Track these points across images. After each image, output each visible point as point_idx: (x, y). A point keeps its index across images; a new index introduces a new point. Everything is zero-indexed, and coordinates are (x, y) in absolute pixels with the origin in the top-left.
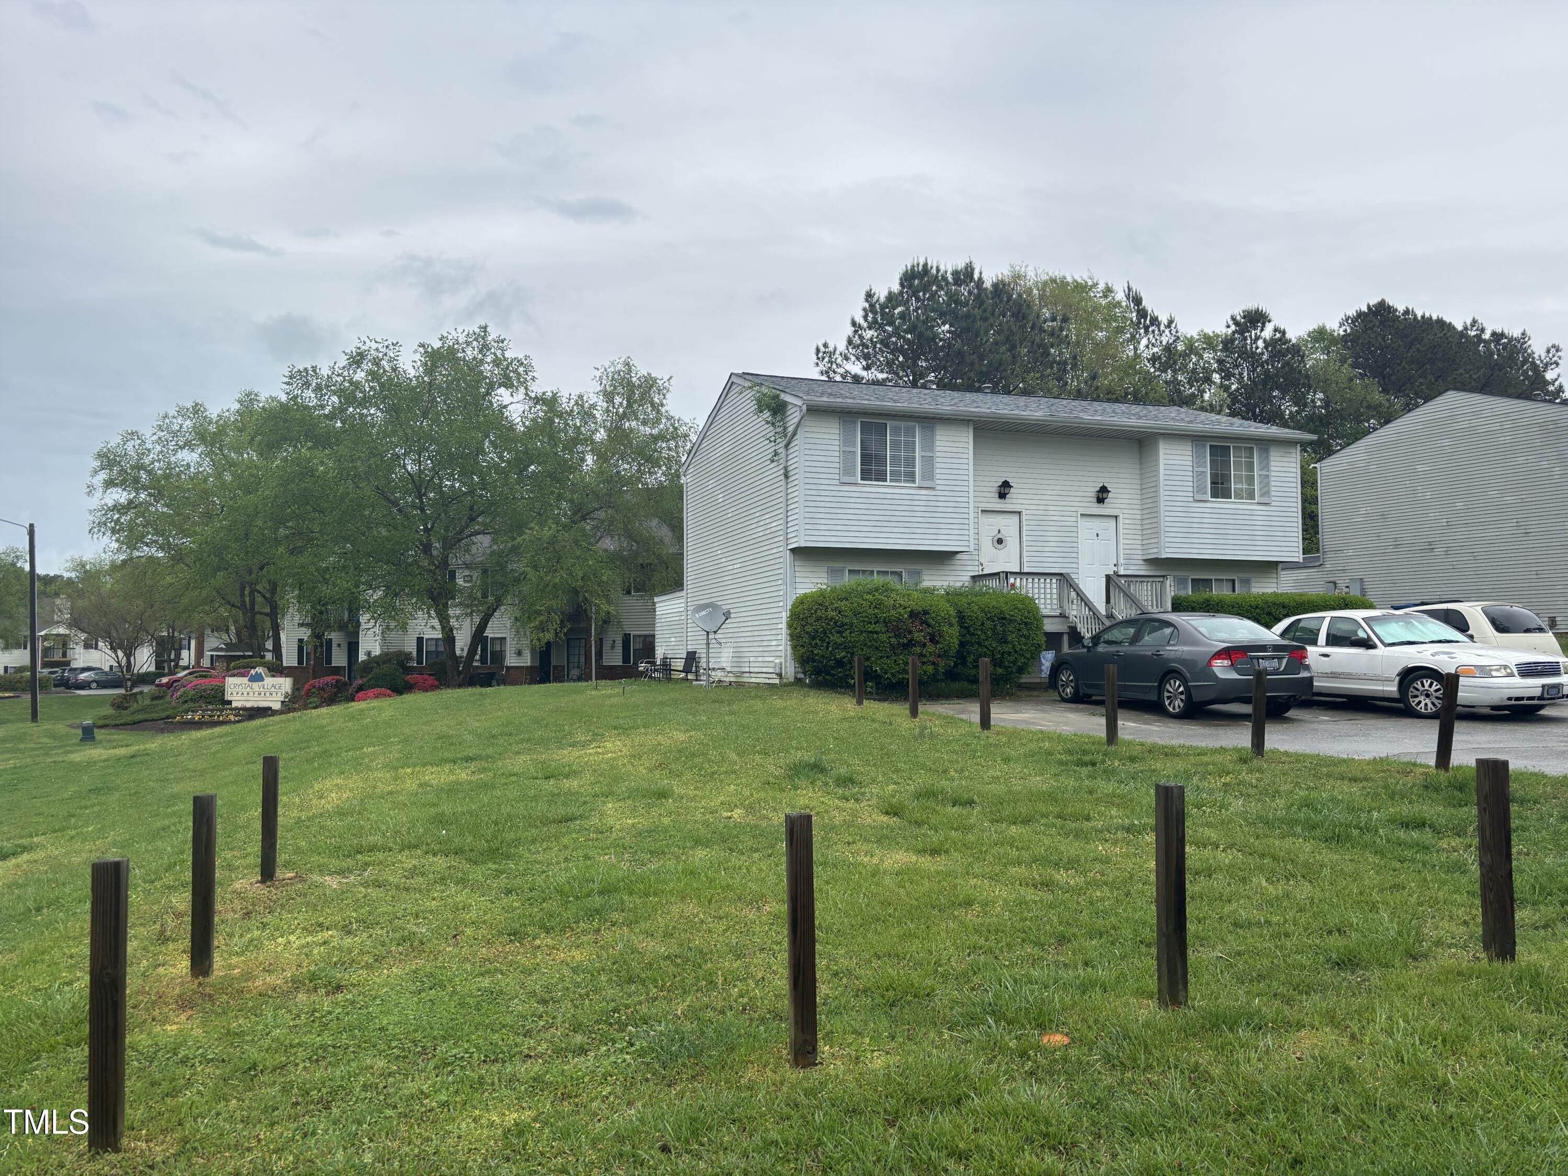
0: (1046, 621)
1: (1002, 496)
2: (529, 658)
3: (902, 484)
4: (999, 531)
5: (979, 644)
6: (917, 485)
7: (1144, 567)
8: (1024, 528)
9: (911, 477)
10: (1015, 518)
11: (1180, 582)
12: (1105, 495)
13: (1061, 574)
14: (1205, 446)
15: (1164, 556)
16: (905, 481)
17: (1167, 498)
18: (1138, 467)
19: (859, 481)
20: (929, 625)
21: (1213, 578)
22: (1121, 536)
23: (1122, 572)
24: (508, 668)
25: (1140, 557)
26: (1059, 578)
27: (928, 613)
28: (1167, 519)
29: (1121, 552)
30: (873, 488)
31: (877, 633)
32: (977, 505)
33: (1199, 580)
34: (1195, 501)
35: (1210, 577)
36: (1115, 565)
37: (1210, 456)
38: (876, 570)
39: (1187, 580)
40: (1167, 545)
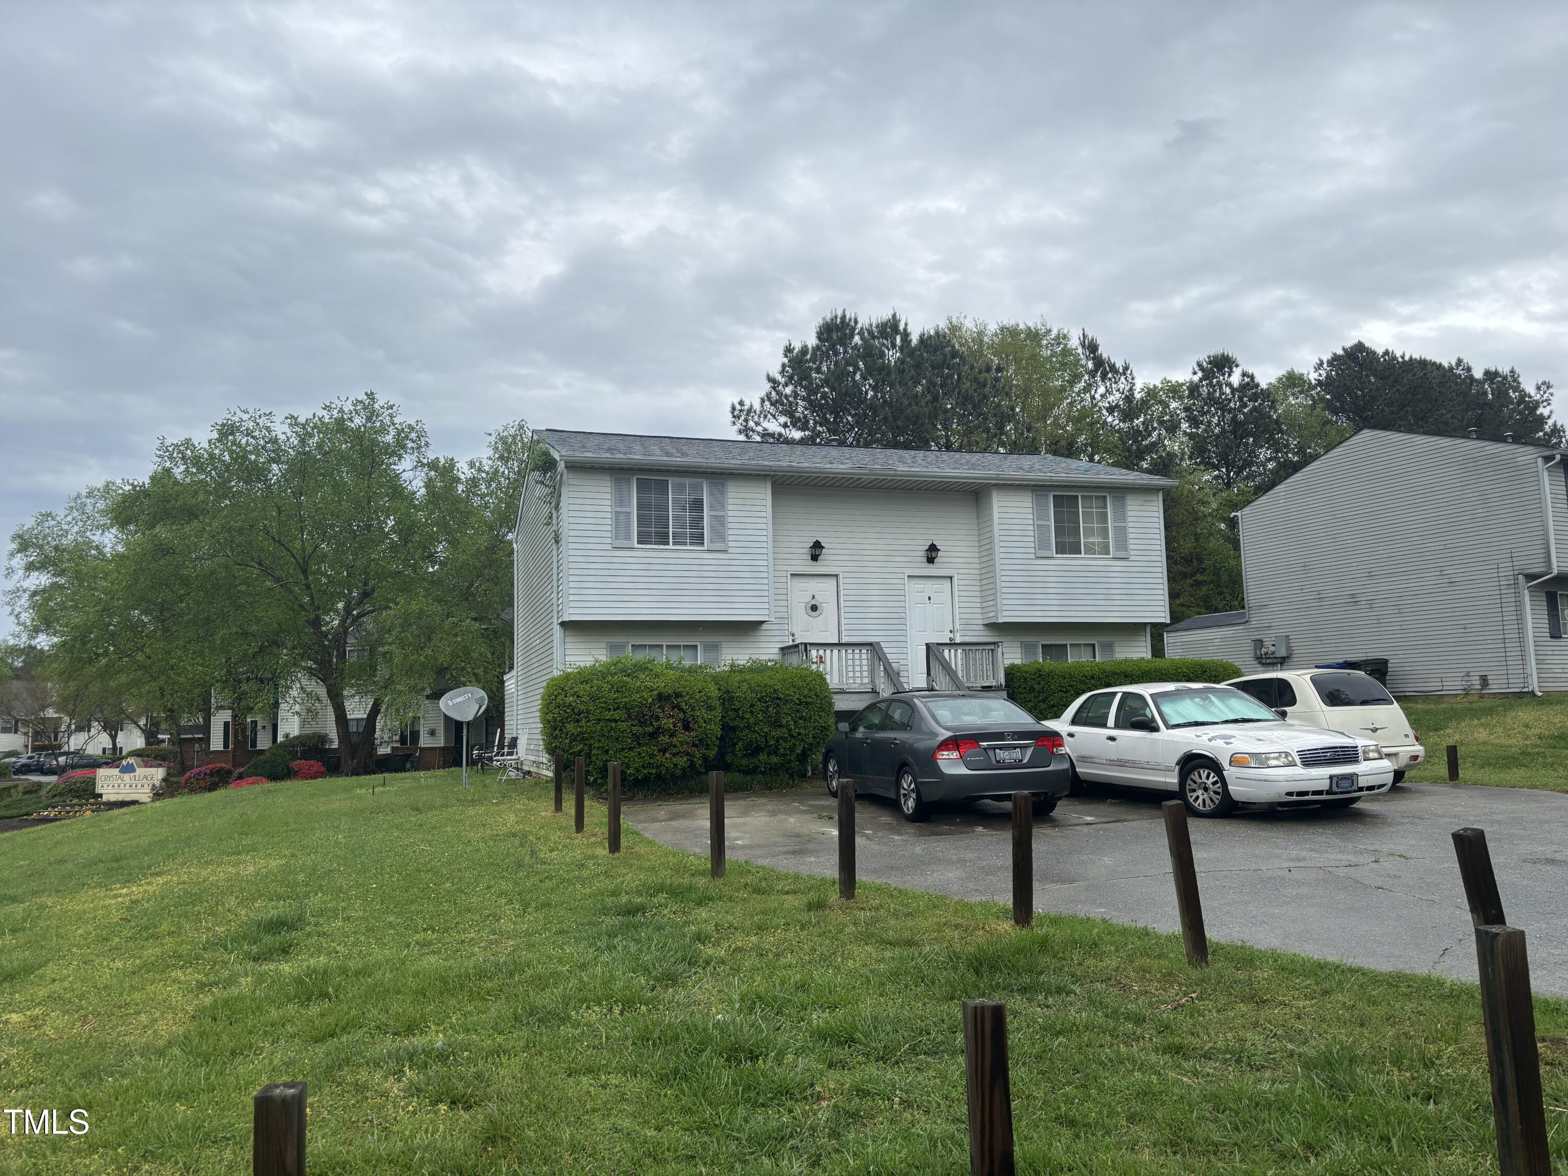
0: (836, 698)
1: (815, 558)
2: (442, 738)
3: (688, 547)
4: (813, 597)
5: (749, 727)
6: (705, 548)
7: (985, 633)
8: (842, 593)
9: (698, 539)
10: (833, 582)
11: (1028, 648)
12: (934, 554)
13: (871, 644)
14: (1047, 496)
15: (1001, 620)
16: (691, 544)
17: (1002, 555)
18: (975, 521)
19: (636, 545)
20: (681, 710)
21: (1068, 643)
22: (956, 599)
23: (958, 641)
24: (422, 749)
25: (980, 622)
26: (869, 648)
27: (682, 696)
28: (1003, 579)
29: (957, 617)
30: (653, 553)
31: (616, 721)
32: (786, 568)
33: (1051, 645)
34: (1037, 558)
35: (1065, 643)
36: (951, 632)
37: (1054, 507)
38: (665, 644)
39: (1036, 646)
40: (1004, 608)
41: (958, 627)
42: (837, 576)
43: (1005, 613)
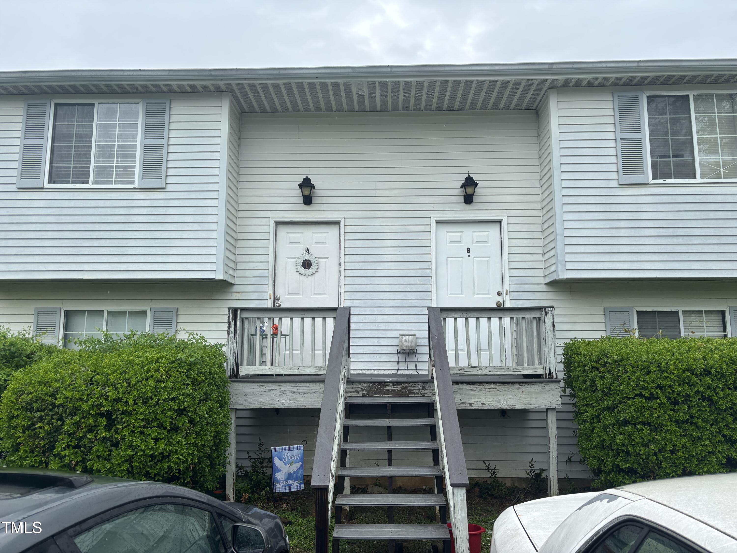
1: (306, 200)
3: (114, 185)
4: (308, 251)
6: (136, 185)
8: (344, 244)
9: (127, 175)
10: (333, 232)
12: (472, 191)
13: (340, 310)
14: (637, 98)
15: (563, 276)
17: (566, 184)
18: (536, 148)
19: (47, 184)
21: (682, 309)
22: (507, 250)
23: (507, 305)
25: (541, 280)
28: (567, 216)
29: (507, 274)
30: (68, 194)
32: (268, 214)
33: (653, 313)
34: (623, 185)
35: (674, 309)
36: (499, 294)
37: (649, 114)
38: (106, 309)
39: (626, 313)
40: (568, 258)
41: (507, 287)
42: (338, 223)
43: (569, 266)
